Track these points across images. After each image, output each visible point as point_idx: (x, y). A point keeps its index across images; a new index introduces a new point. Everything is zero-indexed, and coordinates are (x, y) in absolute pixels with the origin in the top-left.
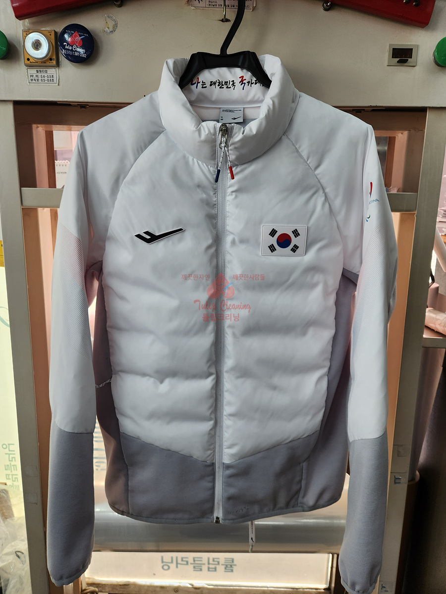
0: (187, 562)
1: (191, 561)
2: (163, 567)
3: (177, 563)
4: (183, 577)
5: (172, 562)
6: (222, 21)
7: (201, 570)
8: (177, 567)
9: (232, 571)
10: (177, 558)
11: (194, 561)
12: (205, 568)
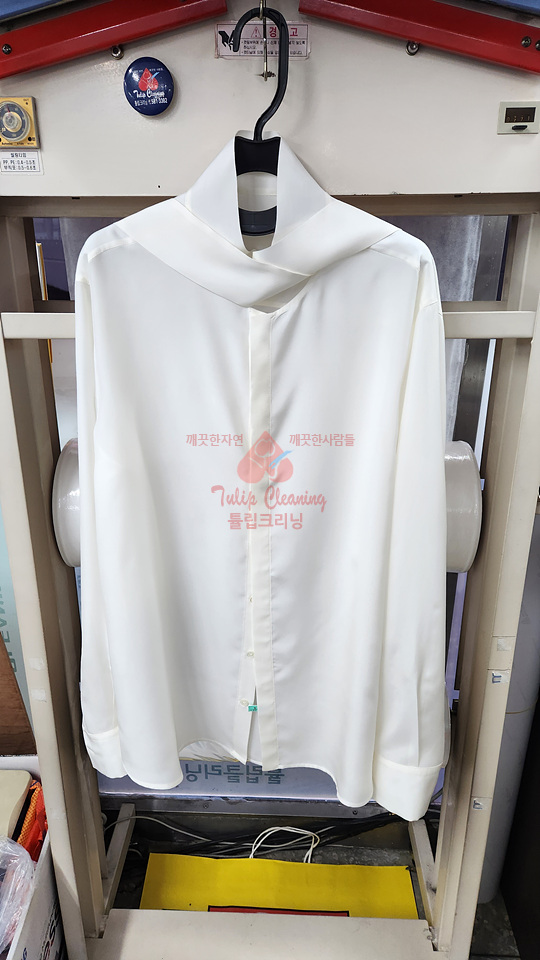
0: (220, 771)
1: (224, 769)
2: (188, 777)
3: (207, 773)
4: (214, 790)
5: (200, 772)
6: (263, 75)
7: (238, 781)
8: (207, 778)
9: (279, 782)
10: (206, 766)
11: (229, 770)
12: (243, 779)
